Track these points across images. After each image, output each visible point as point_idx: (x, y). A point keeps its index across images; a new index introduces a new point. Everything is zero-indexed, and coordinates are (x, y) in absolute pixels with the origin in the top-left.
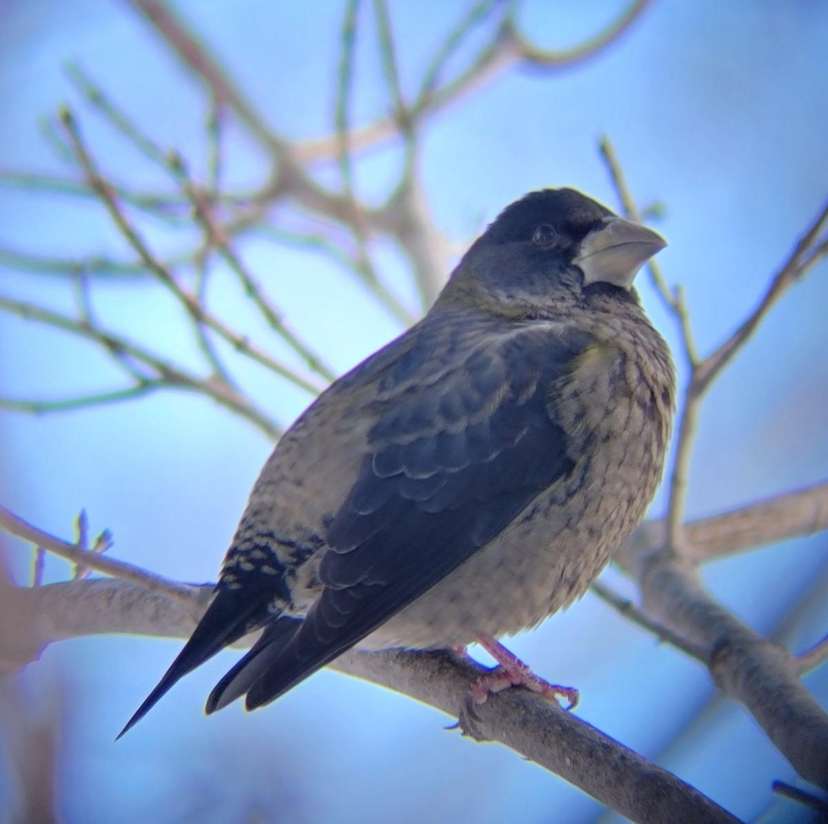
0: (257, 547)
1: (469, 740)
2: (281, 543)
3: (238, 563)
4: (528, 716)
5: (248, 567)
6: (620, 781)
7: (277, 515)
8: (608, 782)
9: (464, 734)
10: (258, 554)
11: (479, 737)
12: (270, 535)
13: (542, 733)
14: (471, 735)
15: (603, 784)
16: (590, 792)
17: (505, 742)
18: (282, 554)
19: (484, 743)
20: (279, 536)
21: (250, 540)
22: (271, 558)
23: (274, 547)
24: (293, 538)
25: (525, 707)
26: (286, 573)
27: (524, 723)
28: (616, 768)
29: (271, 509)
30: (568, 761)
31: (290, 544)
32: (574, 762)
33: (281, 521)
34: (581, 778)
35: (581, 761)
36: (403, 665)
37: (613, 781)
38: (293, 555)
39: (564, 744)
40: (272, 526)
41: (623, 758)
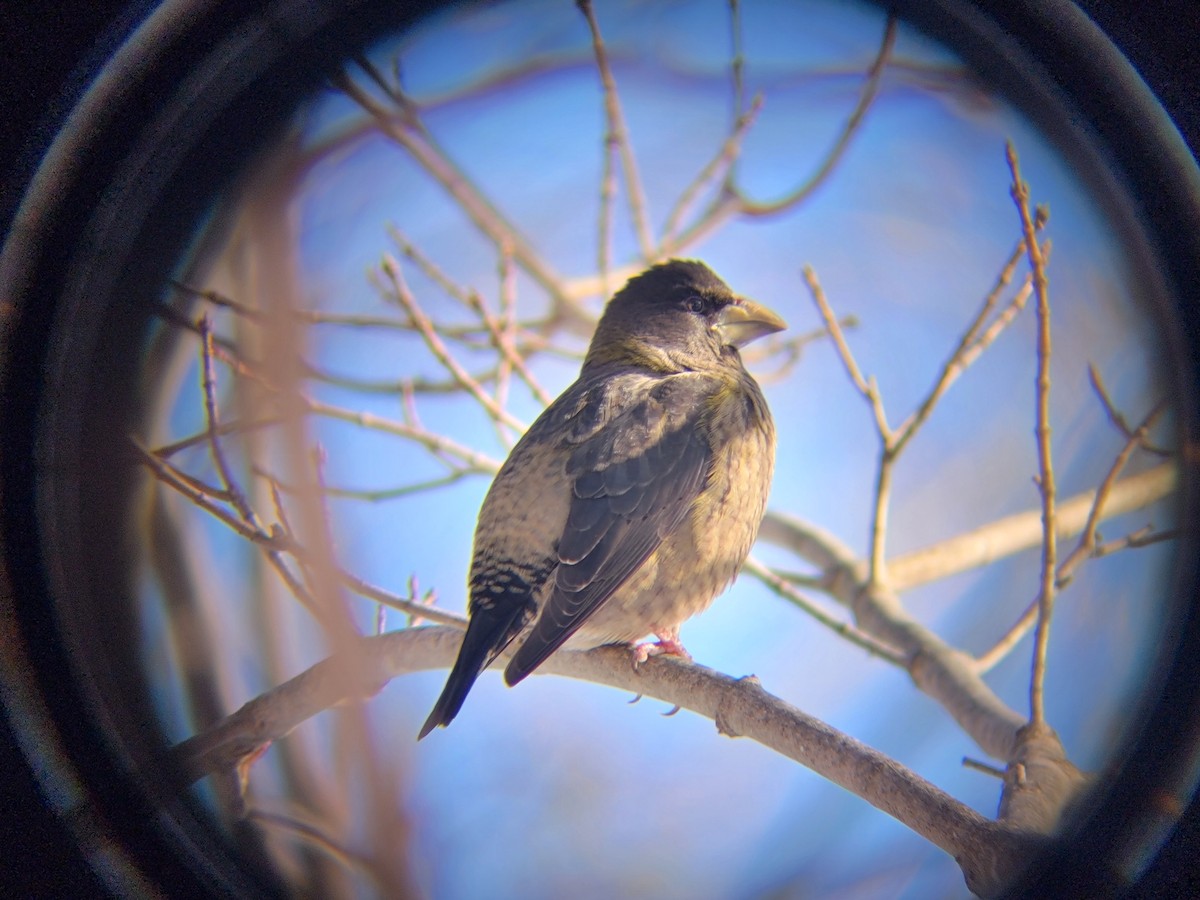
0: (502, 573)
1: (724, 737)
2: (521, 567)
3: (488, 586)
4: (770, 715)
5: (498, 590)
6: (843, 761)
7: (512, 544)
8: (833, 763)
9: (720, 732)
10: (504, 579)
11: (732, 734)
12: (510, 561)
13: (781, 728)
14: (726, 732)
15: (830, 765)
16: (819, 772)
17: (751, 737)
18: (525, 576)
19: (736, 739)
20: (516, 560)
21: (493, 567)
22: (516, 580)
23: (516, 570)
24: (530, 561)
25: (767, 708)
26: (532, 590)
27: (766, 720)
28: (839, 751)
29: (505, 540)
30: (802, 748)
31: (528, 567)
32: (807, 749)
33: (517, 548)
34: (813, 761)
35: (812, 747)
36: (670, 680)
37: (838, 762)
38: (533, 575)
39: (798, 735)
40: (510, 554)
41: (844, 744)
